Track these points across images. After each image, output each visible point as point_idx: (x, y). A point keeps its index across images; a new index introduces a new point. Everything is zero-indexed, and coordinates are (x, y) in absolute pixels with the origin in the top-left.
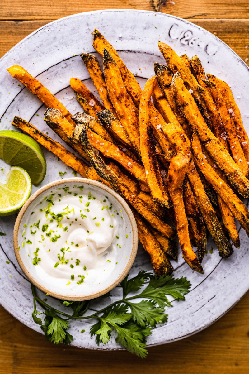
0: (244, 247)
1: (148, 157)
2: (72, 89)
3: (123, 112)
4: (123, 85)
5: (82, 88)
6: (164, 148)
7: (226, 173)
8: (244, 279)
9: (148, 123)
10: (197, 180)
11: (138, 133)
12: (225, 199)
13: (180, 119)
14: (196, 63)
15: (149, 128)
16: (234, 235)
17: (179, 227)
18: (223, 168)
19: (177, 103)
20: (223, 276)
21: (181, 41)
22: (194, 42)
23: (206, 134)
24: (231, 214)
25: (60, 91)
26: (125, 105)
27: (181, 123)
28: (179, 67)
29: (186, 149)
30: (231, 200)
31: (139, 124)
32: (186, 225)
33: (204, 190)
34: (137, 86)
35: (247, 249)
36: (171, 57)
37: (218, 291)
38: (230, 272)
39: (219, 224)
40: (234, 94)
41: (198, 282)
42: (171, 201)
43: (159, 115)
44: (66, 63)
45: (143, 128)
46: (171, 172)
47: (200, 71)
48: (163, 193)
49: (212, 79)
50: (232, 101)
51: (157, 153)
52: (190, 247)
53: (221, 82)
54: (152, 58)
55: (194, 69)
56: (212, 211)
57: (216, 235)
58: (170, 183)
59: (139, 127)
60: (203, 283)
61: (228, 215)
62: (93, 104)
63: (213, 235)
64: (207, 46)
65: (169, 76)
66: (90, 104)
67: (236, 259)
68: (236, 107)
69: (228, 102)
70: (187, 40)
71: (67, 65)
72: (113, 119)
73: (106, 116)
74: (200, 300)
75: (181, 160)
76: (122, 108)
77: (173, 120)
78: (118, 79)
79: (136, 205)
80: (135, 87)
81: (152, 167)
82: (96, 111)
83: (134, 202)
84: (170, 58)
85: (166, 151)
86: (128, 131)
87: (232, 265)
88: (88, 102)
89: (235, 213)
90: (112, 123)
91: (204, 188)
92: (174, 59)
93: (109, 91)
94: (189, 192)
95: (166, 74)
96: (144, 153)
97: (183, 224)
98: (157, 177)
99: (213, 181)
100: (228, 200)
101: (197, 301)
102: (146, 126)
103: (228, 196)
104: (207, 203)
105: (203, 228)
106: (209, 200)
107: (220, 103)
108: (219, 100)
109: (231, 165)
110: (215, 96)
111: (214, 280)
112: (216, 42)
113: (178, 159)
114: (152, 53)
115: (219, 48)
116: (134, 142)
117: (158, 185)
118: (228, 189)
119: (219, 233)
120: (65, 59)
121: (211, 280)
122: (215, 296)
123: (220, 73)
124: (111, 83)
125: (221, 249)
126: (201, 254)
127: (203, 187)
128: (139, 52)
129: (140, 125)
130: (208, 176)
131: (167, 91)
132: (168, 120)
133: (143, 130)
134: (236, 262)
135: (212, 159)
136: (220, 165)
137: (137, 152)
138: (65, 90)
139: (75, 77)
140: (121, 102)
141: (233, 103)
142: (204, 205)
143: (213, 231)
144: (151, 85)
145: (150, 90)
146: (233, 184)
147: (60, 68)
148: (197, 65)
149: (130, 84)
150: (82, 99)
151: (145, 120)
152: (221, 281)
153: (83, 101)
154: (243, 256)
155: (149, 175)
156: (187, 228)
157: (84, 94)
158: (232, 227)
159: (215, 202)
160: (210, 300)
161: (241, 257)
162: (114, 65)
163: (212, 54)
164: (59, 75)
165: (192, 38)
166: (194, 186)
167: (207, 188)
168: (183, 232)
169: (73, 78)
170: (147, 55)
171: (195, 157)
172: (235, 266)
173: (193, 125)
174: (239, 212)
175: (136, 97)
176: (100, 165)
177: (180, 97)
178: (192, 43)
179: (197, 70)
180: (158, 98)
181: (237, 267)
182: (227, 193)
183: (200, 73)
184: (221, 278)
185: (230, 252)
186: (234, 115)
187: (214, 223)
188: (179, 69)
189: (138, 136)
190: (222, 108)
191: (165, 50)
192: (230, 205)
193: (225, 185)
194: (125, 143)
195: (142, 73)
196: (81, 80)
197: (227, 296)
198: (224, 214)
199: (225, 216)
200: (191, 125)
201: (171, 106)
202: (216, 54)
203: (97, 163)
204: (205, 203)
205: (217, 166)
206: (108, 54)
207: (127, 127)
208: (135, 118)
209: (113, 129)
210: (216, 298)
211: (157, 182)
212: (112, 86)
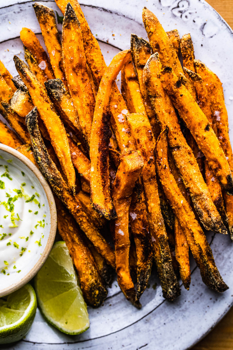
0: (198, 290)
1: (98, 151)
2: (22, 42)
3: (77, 87)
4: (83, 53)
5: (35, 43)
6: (120, 143)
7: (191, 193)
8: (189, 331)
9: (105, 109)
10: (154, 192)
11: (92, 117)
12: (182, 222)
13: (150, 110)
14: (186, 43)
15: (106, 114)
16: (185, 272)
17: (118, 247)
18: (188, 185)
19: (149, 91)
20: (162, 321)
21: (173, 11)
22: (189, 15)
23: (175, 139)
24: (186, 244)
25: (5, 41)
26: (82, 79)
27: (150, 117)
28: (162, 47)
29: (150, 149)
30: (190, 226)
31: (94, 106)
32: (127, 245)
33: (159, 206)
34: (101, 59)
35: (200, 293)
36: (155, 31)
37: (152, 339)
38: (173, 318)
39: (168, 254)
40: (226, 93)
41: (130, 322)
42: (113, 212)
43: (121, 101)
44: (20, 8)
45: (99, 113)
46: (120, 174)
47: (189, 56)
48: (106, 199)
49: (201, 69)
50: (220, 102)
51: (111, 147)
52: (127, 272)
53: (211, 76)
54: (131, 25)
55: (182, 51)
56: (164, 235)
57: (162, 267)
58: (117, 188)
59: (94, 110)
60: (135, 324)
61: (183, 245)
62: (43, 66)
63: (159, 266)
64: (205, 24)
65: (146, 54)
66: (40, 66)
67: (184, 303)
68: (223, 111)
69: (215, 102)
70: (181, 12)
71: (21, 10)
72: (64, 93)
73: (56, 88)
74: (127, 346)
75: (134, 160)
76: (77, 82)
77: (140, 110)
78: (78, 45)
79: (79, 219)
80: (98, 59)
81: (99, 164)
82: (46, 76)
83: (78, 215)
84: (152, 33)
85: (122, 148)
86: (80, 112)
87: (177, 310)
88: (38, 63)
89: (192, 244)
90: (62, 97)
91: (161, 205)
92: (157, 34)
93: (65, 57)
94: (143, 205)
95: (143, 51)
96: (94, 145)
97: (123, 244)
98: (103, 178)
99: (173, 197)
100: (187, 225)
101: (123, 346)
102: (102, 111)
103: (187, 220)
104: (160, 224)
105: (151, 255)
106: (163, 221)
107: (203, 102)
108: (203, 99)
109: (198, 185)
110: (198, 92)
111: (151, 324)
112: (217, 21)
113: (132, 159)
114: (133, 18)
115: (219, 30)
116: (85, 128)
117: (101, 188)
118: (189, 212)
119: (166, 266)
120: (20, 2)
121: (146, 323)
122: (147, 345)
123: (214, 63)
124: (70, 48)
125: (165, 287)
126: (141, 288)
127: (159, 202)
128: (117, 14)
129: (95, 108)
130: (168, 189)
131: (139, 72)
132: (134, 109)
133: (98, 115)
134: (183, 307)
135: (177, 171)
136: (186, 181)
137: (86, 141)
138: (11, 41)
139: (29, 28)
140: (77, 75)
141: (221, 105)
142: (155, 226)
143: (160, 262)
144: (120, 60)
145: (117, 66)
146: (196, 208)
147: (12, 13)
148: (187, 47)
149: (92, 54)
150: (31, 57)
151: (103, 103)
152: (159, 327)
153: (32, 61)
154: (193, 302)
155: (94, 173)
156: (128, 250)
157: (35, 52)
158: (184, 261)
159: (171, 225)
160: (140, 348)
161: (192, 302)
162: (77, 26)
163: (209, 36)
164: (8, 20)
165: (187, 10)
166: (149, 199)
167: (165, 206)
168: (122, 253)
169: (25, 29)
170: (126, 19)
171: (158, 161)
172: (181, 312)
173: (163, 123)
174: (197, 243)
175: (97, 72)
176: (44, 159)
177: (152, 85)
178: (186, 17)
179: (185, 53)
180: (127, 78)
181: (184, 314)
182: (187, 216)
183: (187, 58)
184: (160, 323)
185: (176, 293)
186: (219, 120)
187: (163, 252)
188: (162, 49)
189: (90, 122)
190: (204, 109)
191: (149, 21)
192: (187, 232)
193: (187, 205)
194: (73, 126)
195: (116, 41)
196: (34, 33)
197: (162, 347)
198: (178, 242)
199: (178, 245)
200: (160, 123)
201: (142, 92)
202: (213, 37)
203: (41, 156)
204: (158, 223)
205: (182, 181)
206: (72, 11)
207: (79, 107)
208: (91, 98)
209: (61, 106)
210: (148, 348)
211: (101, 184)
212: (70, 52)
